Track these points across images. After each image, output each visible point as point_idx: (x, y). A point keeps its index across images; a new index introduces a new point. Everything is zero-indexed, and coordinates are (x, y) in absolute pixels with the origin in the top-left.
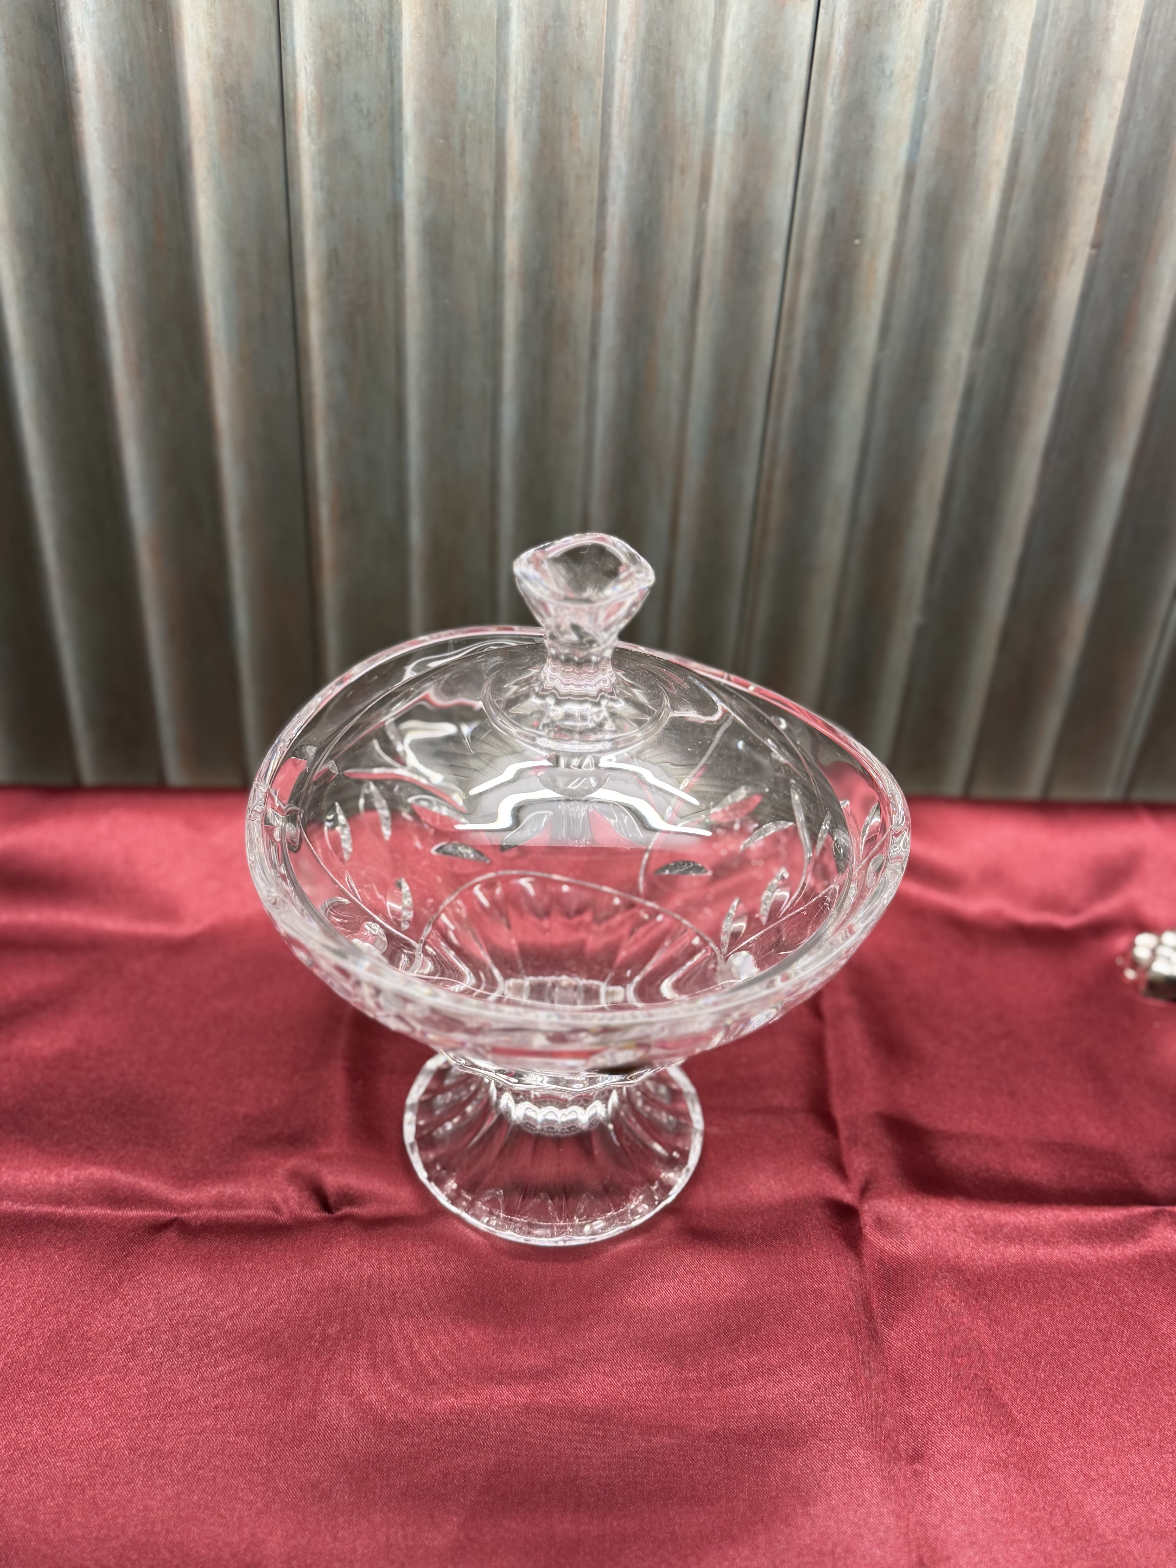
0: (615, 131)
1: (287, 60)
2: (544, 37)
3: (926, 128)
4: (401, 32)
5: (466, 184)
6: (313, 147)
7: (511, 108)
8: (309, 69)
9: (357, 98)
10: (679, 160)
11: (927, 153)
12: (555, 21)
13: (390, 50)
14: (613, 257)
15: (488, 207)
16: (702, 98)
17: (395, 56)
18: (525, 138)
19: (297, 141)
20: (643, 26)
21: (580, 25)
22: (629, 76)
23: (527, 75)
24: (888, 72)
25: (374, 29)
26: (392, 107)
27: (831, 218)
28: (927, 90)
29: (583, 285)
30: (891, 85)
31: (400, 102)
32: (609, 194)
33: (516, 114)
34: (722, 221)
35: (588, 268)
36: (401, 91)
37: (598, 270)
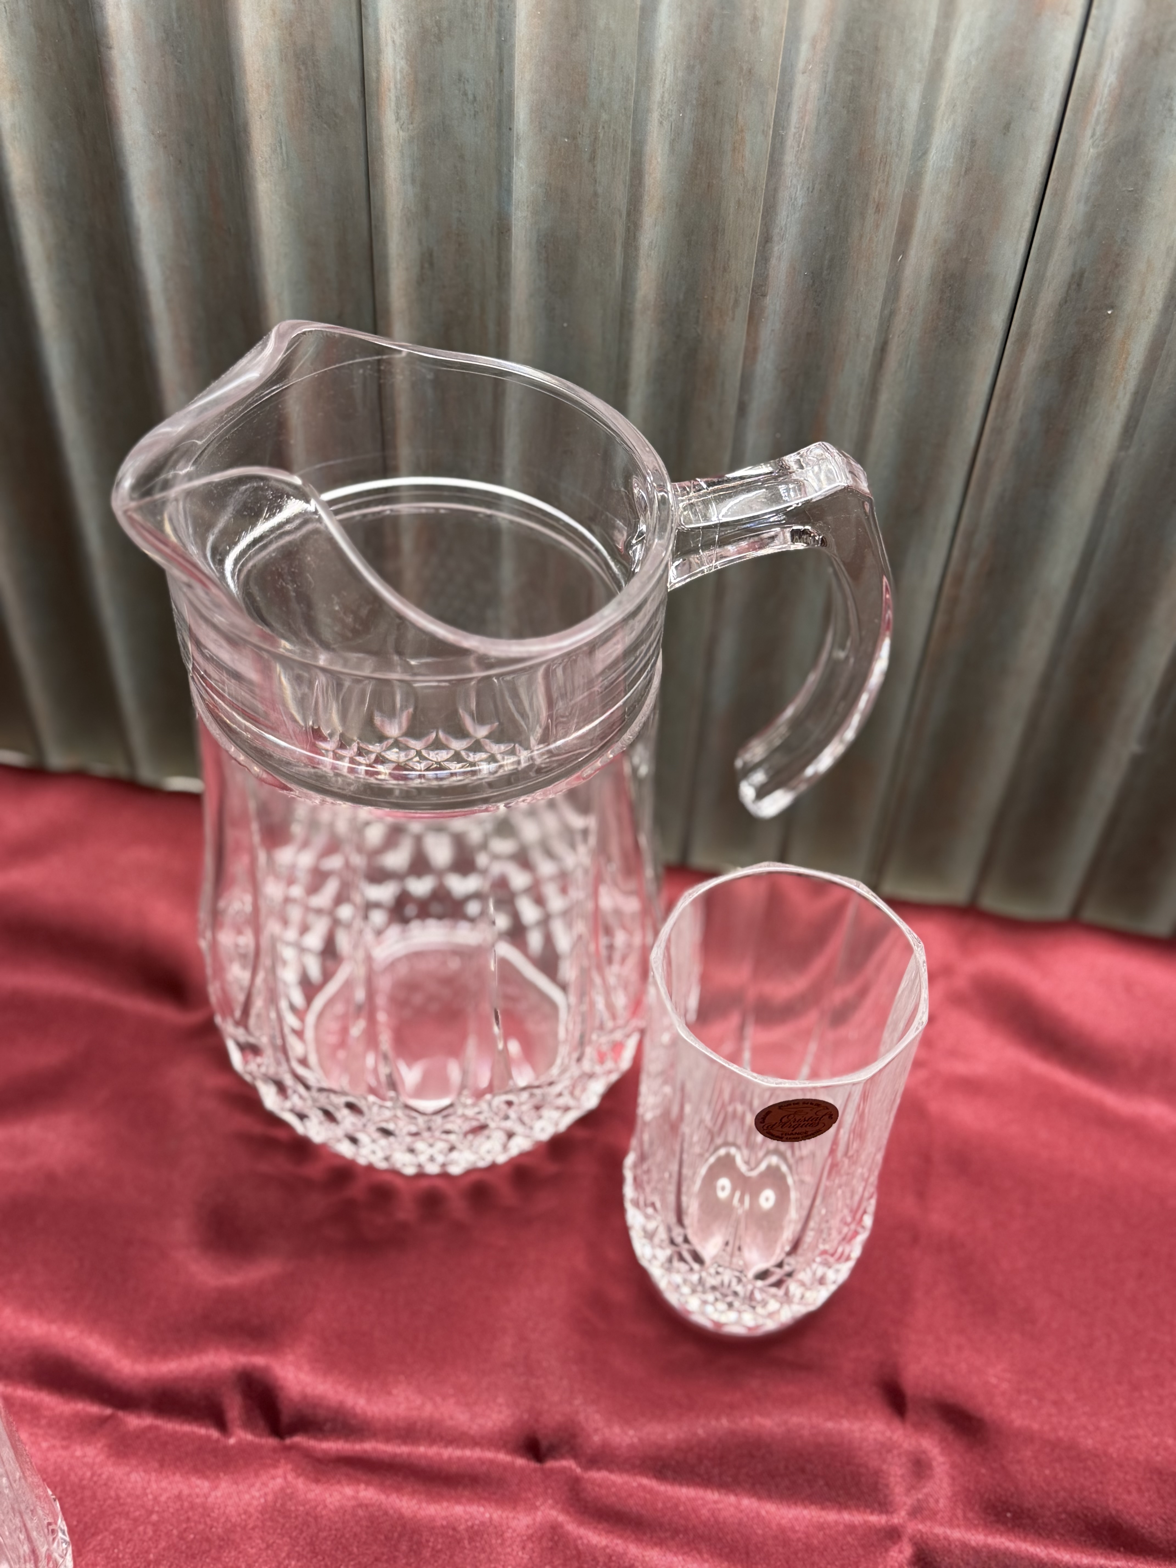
0: (789, 157)
1: (369, 32)
2: (707, 29)
4: (514, 12)
6: (402, 135)
7: (655, 116)
8: (398, 41)
9: (460, 78)
10: (875, 194)
14: (776, 304)
16: (910, 127)
18: (672, 150)
19: (380, 128)
20: (840, 26)
21: (755, 18)
22: (815, 88)
23: (679, 74)
26: (500, 101)
27: (1077, 281)
29: (734, 333)
31: (510, 97)
32: (776, 230)
33: (660, 124)
34: (926, 272)
35: (742, 312)
36: (511, 84)
37: (754, 319)
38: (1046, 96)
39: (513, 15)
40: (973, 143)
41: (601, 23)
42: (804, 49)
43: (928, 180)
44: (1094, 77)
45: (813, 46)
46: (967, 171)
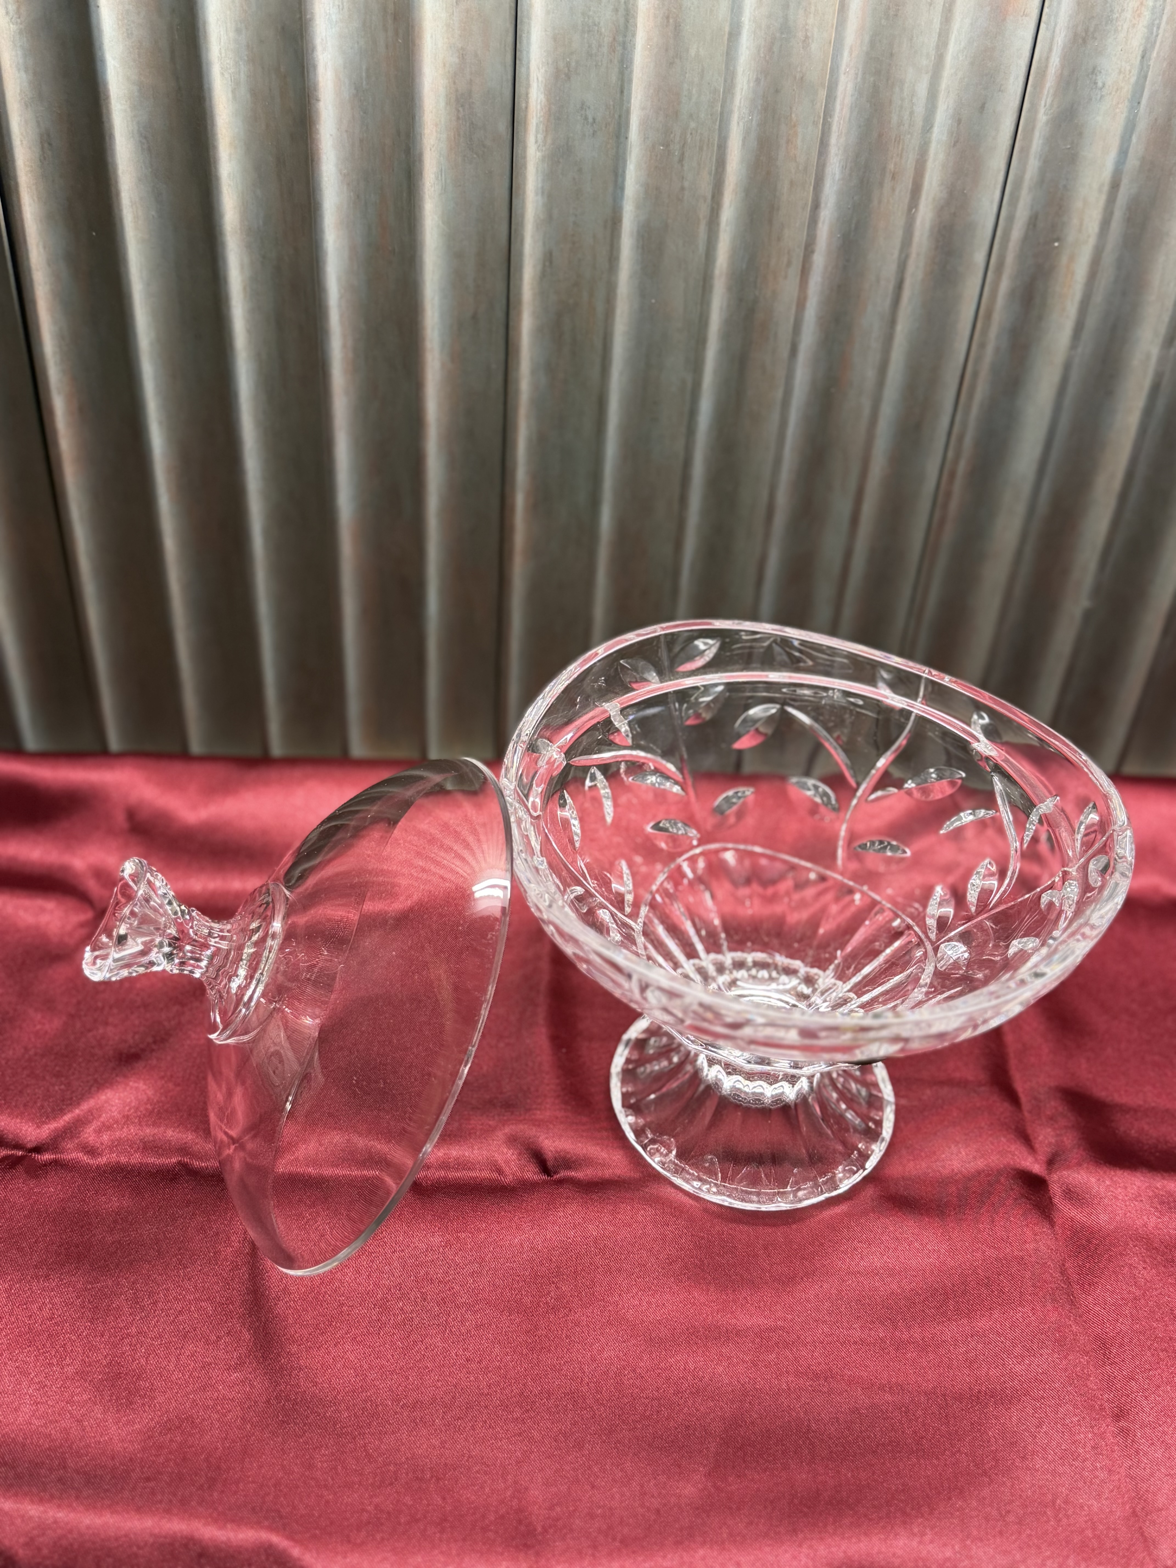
0: (833, 140)
1: (521, 71)
2: (770, 50)
3: (1134, 139)
4: (634, 45)
5: (683, 189)
6: (539, 154)
7: (735, 117)
8: (540, 79)
9: (583, 106)
10: (891, 166)
11: (1132, 162)
12: (782, 33)
13: (622, 62)
14: (820, 260)
15: (704, 211)
17: (627, 68)
18: (745, 146)
19: (525, 148)
20: (867, 39)
21: (807, 37)
22: (850, 86)
23: (752, 85)
24: (1100, 84)
25: (607, 40)
26: (620, 116)
27: (1033, 222)
28: (1139, 103)
29: (789, 287)
30: (1102, 96)
31: (628, 112)
32: (823, 199)
33: (738, 123)
34: (928, 225)
35: (794, 270)
38: (1012, 80)
39: (634, 47)
40: (959, 121)
43: (932, 151)
45: (851, 54)
46: (955, 143)
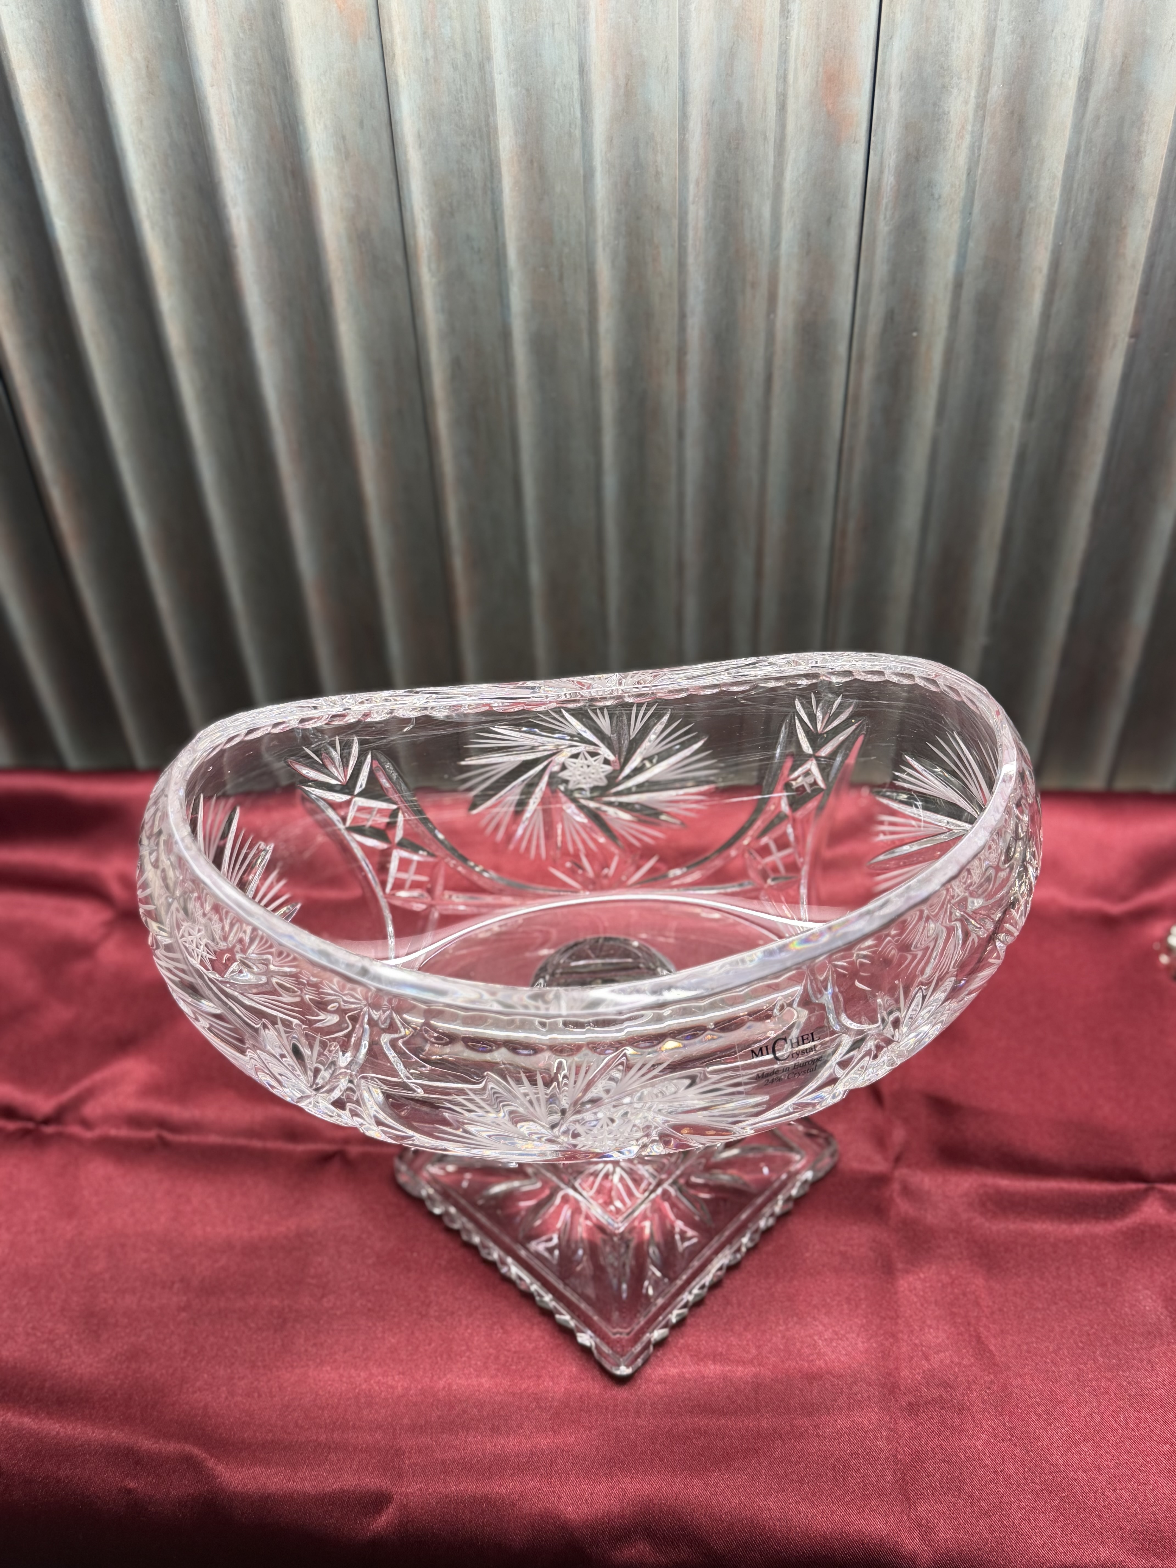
0: (691, 259)
1: (407, 216)
2: (626, 183)
3: (971, 244)
5: (565, 303)
6: (434, 281)
7: (600, 245)
8: (426, 220)
9: (469, 238)
10: (749, 278)
11: (974, 262)
12: (635, 169)
13: (493, 203)
14: (694, 358)
15: (584, 323)
16: (766, 229)
17: (498, 209)
18: (613, 266)
19: (419, 276)
20: (712, 171)
21: (657, 172)
22: (702, 213)
23: (612, 215)
24: (936, 196)
25: (479, 185)
26: (498, 248)
27: (889, 317)
28: (970, 214)
29: (669, 381)
30: (939, 207)
31: (504, 245)
32: (688, 308)
33: (604, 249)
34: (790, 325)
35: (672, 367)
36: (504, 235)
37: (681, 370)
38: (851, 197)
39: (501, 191)
40: (809, 234)
41: (558, 189)
42: (692, 187)
43: (783, 262)
44: (880, 180)
45: (697, 184)
46: (808, 253)
